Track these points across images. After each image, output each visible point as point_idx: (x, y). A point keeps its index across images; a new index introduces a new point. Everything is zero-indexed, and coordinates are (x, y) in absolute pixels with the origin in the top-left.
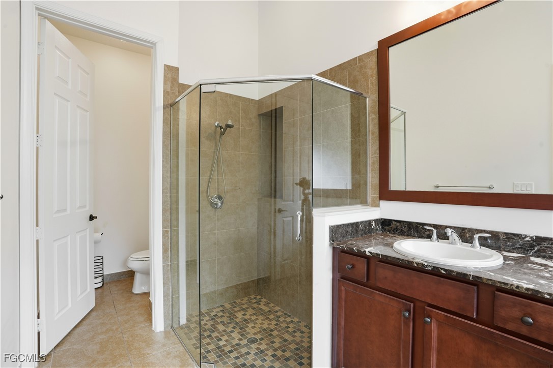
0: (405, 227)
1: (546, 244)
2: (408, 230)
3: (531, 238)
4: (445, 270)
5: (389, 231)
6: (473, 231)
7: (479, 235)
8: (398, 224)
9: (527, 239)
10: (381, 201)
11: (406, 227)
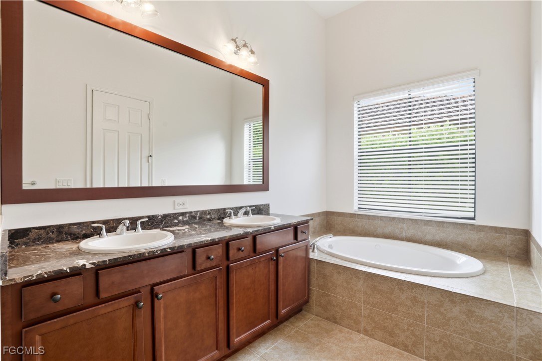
0: (53, 232)
1: (168, 218)
2: (58, 235)
3: (161, 216)
4: (170, 248)
5: (26, 244)
6: (119, 221)
7: (140, 221)
8: (42, 231)
9: (160, 217)
10: (3, 206)
11: (55, 233)
